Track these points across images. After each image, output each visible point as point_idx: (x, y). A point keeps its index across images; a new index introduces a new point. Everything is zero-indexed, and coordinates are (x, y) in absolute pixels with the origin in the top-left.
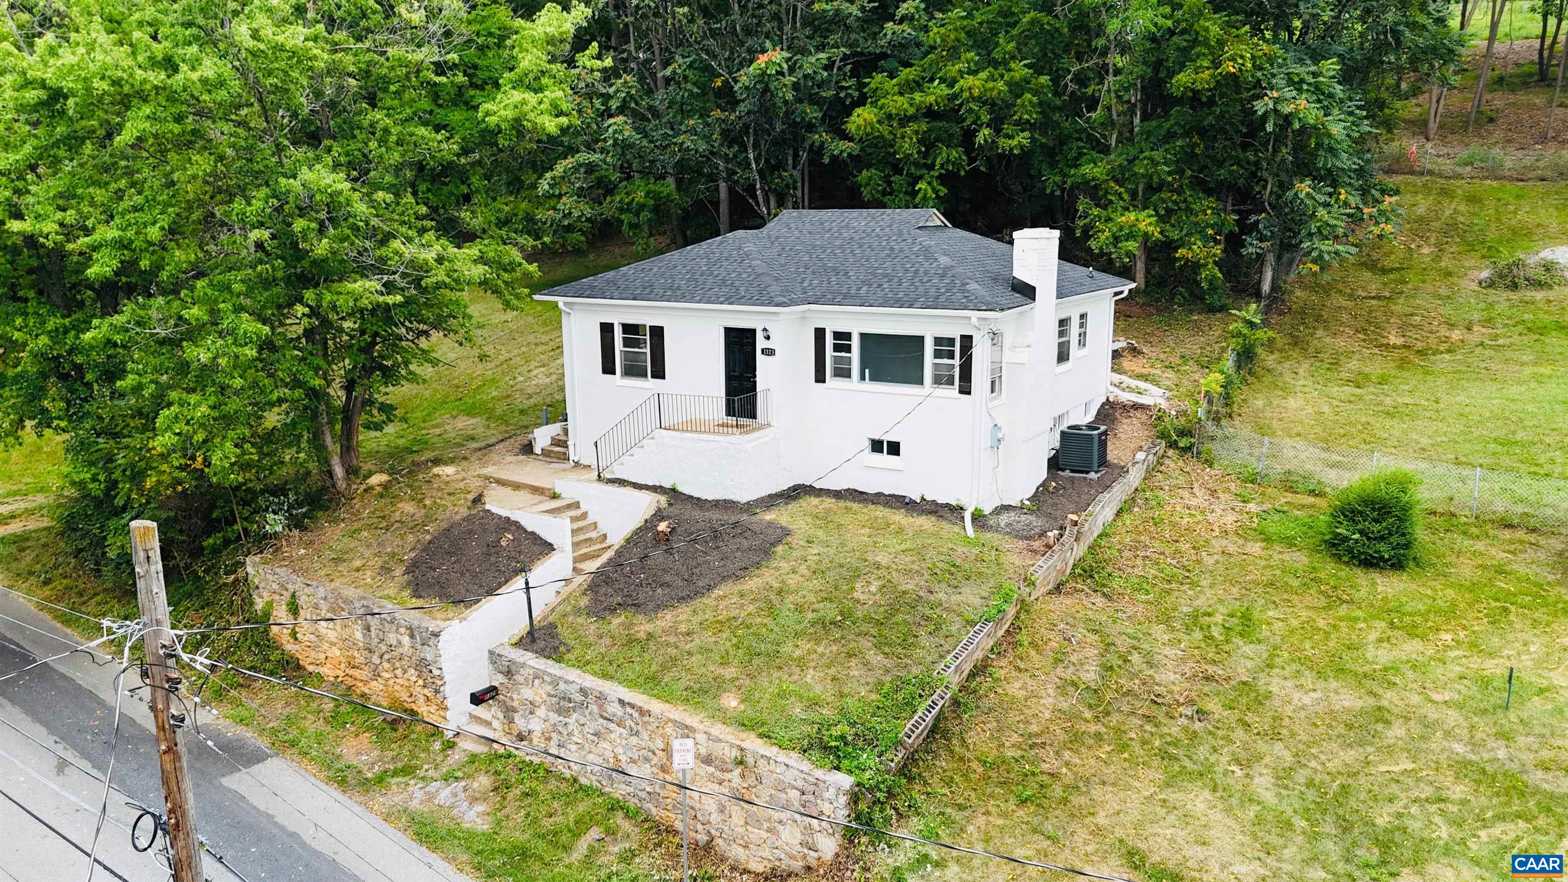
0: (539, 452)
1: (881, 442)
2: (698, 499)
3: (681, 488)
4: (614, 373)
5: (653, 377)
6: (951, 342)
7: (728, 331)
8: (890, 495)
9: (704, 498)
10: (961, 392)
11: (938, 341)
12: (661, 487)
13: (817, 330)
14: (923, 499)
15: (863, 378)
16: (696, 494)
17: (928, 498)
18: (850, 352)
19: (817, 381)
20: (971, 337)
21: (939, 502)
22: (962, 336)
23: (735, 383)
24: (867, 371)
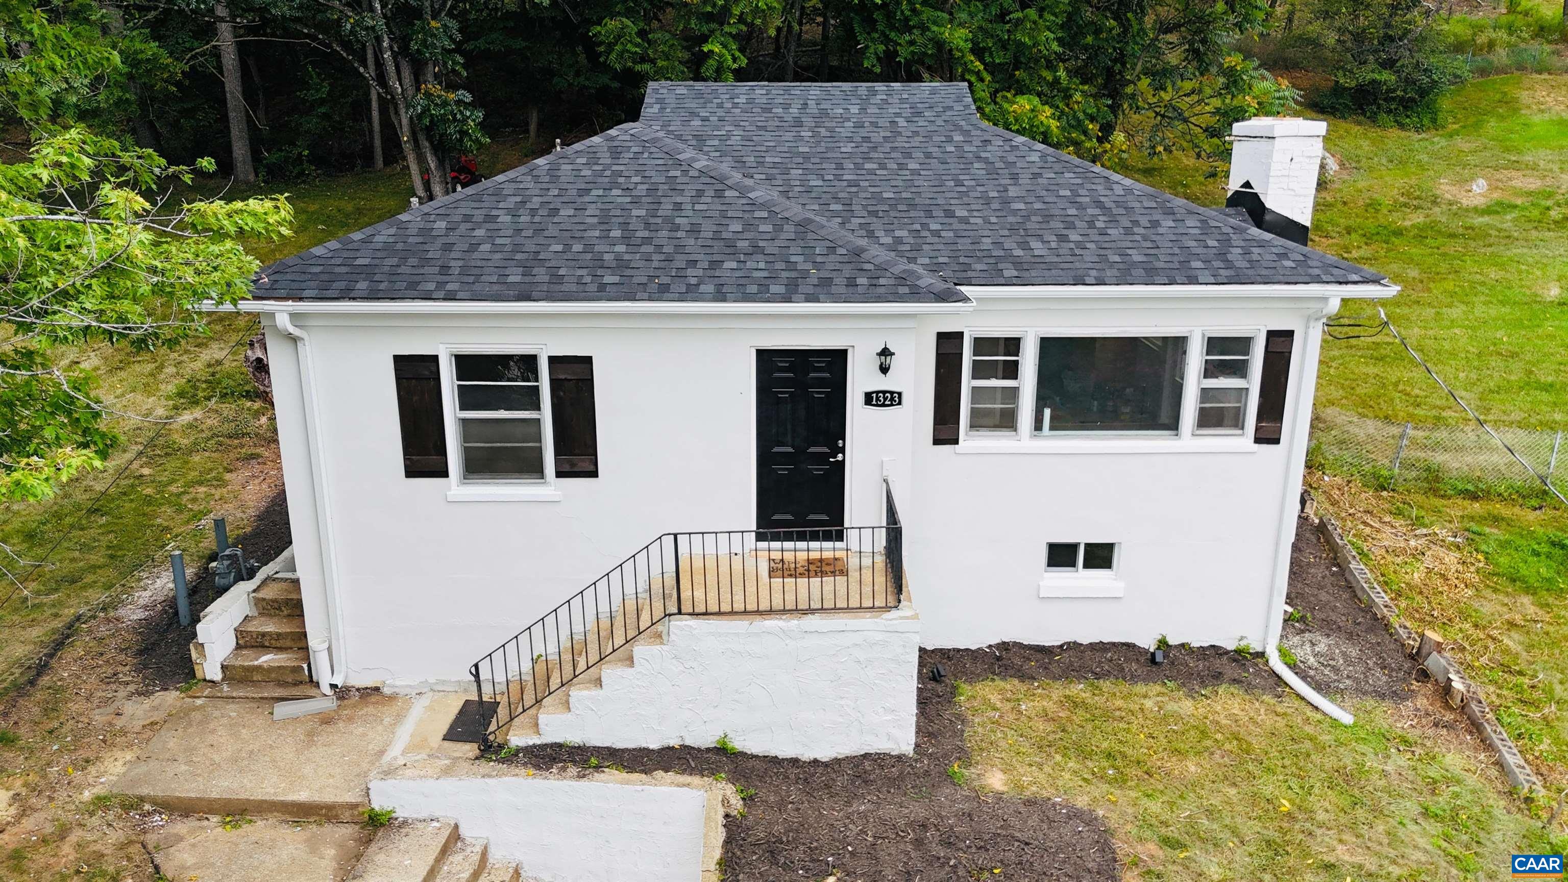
0: (217, 676)
1: (1074, 547)
2: (795, 762)
3: (739, 743)
4: (444, 474)
5: (560, 474)
6: (1243, 344)
7: (765, 358)
8: (1093, 647)
9: (807, 755)
10: (1258, 440)
11: (1214, 344)
12: (686, 750)
13: (942, 337)
14: (1163, 643)
15: (1038, 426)
16: (785, 751)
17: (1173, 641)
18: (1015, 376)
19: (937, 441)
20: (1289, 335)
21: (1196, 644)
22: (1271, 334)
23: (782, 470)
24: (1047, 412)
